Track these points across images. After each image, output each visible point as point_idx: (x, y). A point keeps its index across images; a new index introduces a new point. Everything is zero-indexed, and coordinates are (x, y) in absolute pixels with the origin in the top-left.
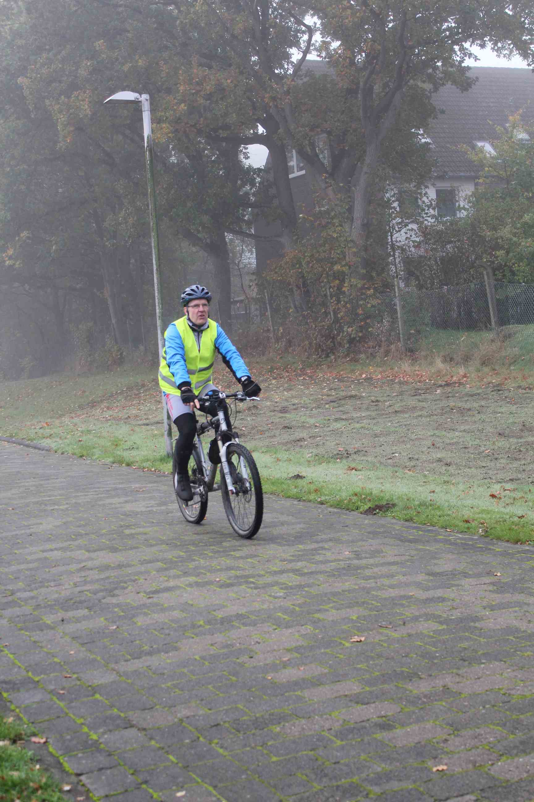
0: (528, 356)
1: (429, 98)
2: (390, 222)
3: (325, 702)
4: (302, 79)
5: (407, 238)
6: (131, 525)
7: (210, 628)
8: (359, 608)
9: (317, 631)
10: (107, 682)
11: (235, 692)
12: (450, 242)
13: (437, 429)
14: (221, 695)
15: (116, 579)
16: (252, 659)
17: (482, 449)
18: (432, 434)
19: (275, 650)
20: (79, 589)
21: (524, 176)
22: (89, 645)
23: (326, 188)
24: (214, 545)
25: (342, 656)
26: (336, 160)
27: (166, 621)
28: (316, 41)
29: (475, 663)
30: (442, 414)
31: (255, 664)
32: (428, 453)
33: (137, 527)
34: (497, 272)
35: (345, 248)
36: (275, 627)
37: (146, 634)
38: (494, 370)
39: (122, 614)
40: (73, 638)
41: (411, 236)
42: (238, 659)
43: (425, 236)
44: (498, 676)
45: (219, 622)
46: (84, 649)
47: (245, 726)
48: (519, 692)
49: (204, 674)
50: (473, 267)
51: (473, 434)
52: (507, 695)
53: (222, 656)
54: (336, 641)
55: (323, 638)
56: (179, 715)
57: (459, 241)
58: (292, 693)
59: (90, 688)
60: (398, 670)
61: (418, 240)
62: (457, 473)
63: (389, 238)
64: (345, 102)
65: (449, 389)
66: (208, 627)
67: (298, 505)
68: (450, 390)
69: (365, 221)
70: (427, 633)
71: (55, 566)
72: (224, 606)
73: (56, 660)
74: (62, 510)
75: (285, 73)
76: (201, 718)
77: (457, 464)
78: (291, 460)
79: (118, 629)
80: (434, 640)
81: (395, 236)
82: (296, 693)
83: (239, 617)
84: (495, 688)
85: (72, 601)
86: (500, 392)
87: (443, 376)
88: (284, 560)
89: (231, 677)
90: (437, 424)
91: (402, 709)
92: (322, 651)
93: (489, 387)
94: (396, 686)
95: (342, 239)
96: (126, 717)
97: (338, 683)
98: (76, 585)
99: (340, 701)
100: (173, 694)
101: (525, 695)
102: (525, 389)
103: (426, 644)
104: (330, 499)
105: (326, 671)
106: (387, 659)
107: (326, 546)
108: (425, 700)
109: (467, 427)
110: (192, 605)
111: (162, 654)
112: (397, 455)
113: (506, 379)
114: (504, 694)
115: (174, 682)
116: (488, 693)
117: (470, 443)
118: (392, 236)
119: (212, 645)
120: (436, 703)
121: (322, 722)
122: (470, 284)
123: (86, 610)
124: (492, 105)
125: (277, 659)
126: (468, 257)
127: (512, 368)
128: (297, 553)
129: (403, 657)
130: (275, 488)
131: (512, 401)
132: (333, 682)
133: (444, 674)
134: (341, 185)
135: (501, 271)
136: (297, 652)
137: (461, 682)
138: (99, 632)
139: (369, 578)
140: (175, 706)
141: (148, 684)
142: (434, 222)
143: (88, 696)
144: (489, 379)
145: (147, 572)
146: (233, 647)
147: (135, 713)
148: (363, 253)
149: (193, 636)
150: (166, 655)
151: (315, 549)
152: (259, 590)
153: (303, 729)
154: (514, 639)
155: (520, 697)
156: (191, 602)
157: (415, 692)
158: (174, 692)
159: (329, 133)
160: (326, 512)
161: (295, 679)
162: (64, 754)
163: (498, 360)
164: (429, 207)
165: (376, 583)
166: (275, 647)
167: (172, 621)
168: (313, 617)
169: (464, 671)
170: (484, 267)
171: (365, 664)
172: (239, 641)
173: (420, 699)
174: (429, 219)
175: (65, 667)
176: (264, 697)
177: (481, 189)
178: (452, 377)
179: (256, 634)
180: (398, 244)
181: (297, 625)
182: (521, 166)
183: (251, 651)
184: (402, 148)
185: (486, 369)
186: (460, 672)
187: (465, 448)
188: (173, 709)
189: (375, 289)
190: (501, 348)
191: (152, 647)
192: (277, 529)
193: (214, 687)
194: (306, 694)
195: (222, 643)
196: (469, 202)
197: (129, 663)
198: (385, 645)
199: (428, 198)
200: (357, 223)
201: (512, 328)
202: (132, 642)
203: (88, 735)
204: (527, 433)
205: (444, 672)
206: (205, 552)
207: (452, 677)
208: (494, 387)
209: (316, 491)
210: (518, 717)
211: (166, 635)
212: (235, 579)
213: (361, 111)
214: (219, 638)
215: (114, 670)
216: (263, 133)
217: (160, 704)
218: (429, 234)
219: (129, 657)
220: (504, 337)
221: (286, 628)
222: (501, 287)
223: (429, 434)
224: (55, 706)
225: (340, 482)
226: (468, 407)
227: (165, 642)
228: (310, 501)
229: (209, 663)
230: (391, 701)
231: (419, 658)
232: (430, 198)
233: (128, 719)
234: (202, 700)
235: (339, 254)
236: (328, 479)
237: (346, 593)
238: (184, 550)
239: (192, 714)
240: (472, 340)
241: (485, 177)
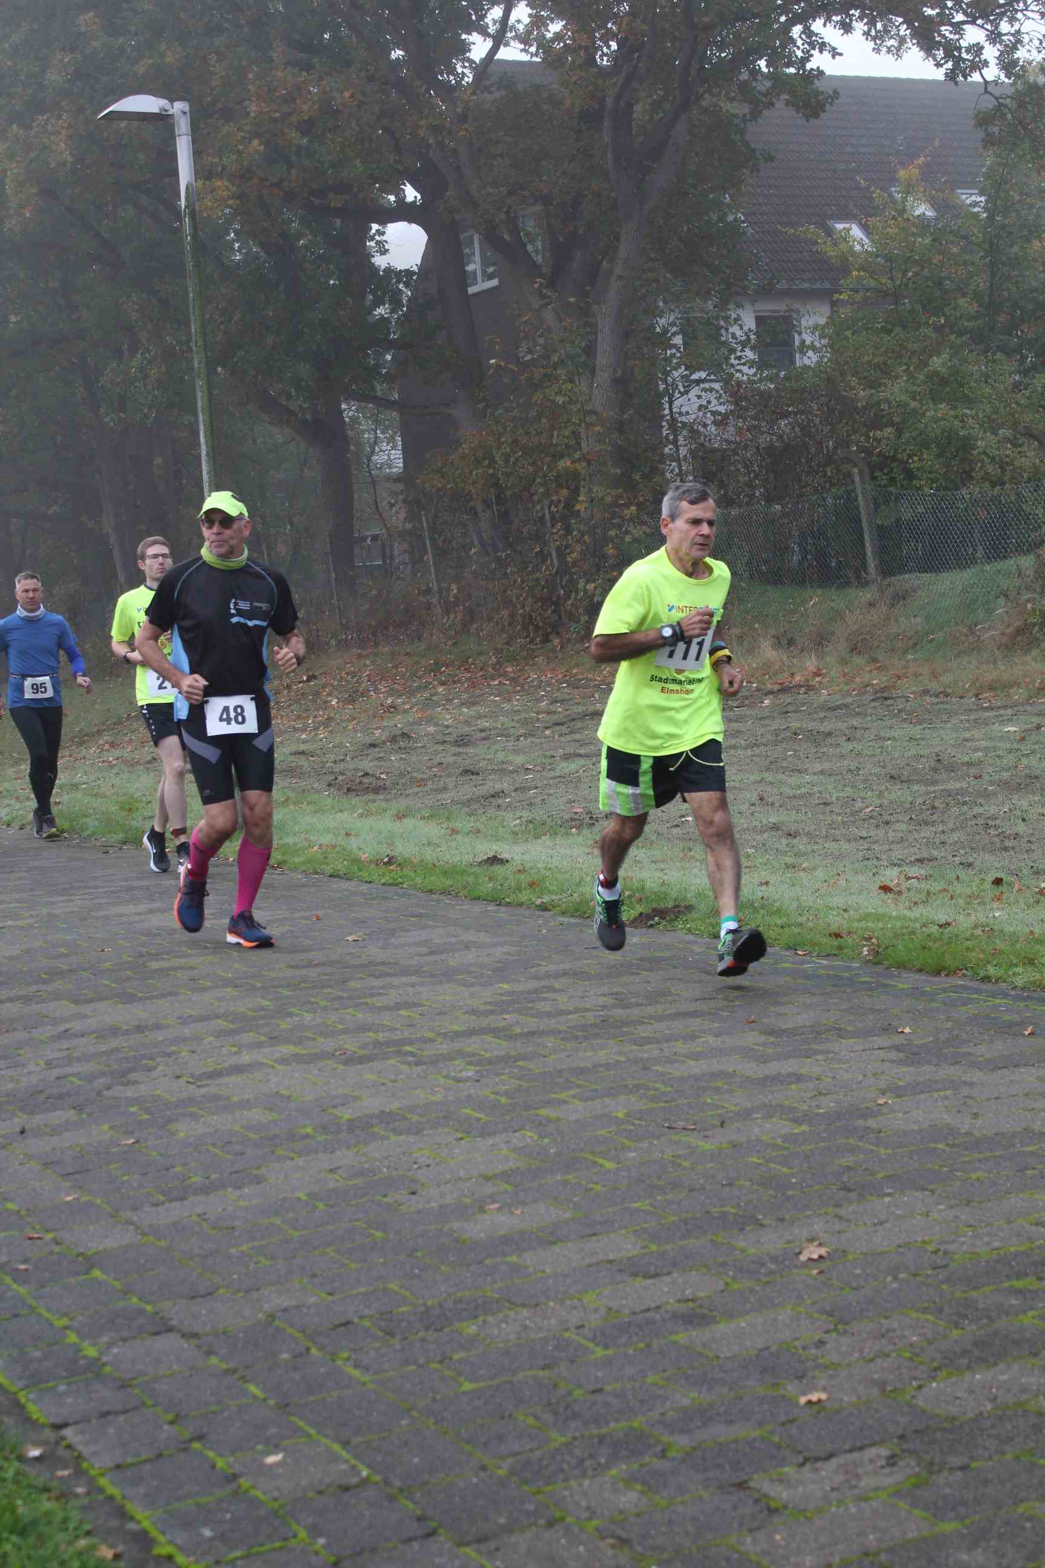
0: (940, 634)
1: (742, 132)
2: (667, 374)
3: (567, 1276)
4: (491, 93)
5: (700, 407)
6: (162, 954)
7: (326, 1140)
8: (631, 1096)
9: (546, 1140)
10: (116, 1245)
11: (381, 1260)
12: (784, 415)
13: (768, 769)
14: (353, 1266)
15: (133, 1053)
16: (413, 1197)
17: (859, 805)
18: (759, 779)
19: (460, 1178)
20: (56, 1072)
21: (927, 287)
22: (78, 1176)
23: (542, 306)
24: (331, 987)
25: (598, 1188)
26: (561, 253)
27: (237, 1128)
28: (519, 21)
29: (871, 1195)
30: (776, 743)
31: (420, 1206)
32: (752, 814)
33: (175, 957)
34: (878, 474)
35: (580, 425)
36: (460, 1135)
37: (195, 1154)
38: (875, 660)
39: (145, 1117)
40: (45, 1164)
41: (709, 402)
42: (385, 1196)
43: (736, 403)
44: (919, 1217)
45: (344, 1127)
46: (68, 1184)
47: (404, 1324)
48: (965, 1247)
49: (317, 1226)
50: (829, 461)
51: (839, 777)
52: (941, 1253)
53: (352, 1192)
54: (586, 1159)
55: (558, 1154)
56: (266, 1306)
57: (802, 412)
58: (499, 1259)
59: (80, 1259)
60: (715, 1211)
61: (722, 409)
62: (809, 849)
63: (667, 406)
64: (577, 140)
65: (787, 698)
66: (321, 1138)
67: (496, 912)
68: (789, 700)
69: (619, 373)
70: (769, 1141)
71: (7, 1031)
72: (356, 1098)
73: (10, 1206)
74: (22, 928)
75: (458, 83)
76: (313, 1311)
77: (808, 834)
78: (478, 831)
79: (137, 1146)
80: (785, 1153)
81: (677, 403)
82: (508, 1259)
83: (387, 1118)
84: (916, 1241)
85: (43, 1096)
86: (889, 702)
87: (776, 673)
88: (473, 1012)
89: (372, 1231)
90: (768, 760)
91: (727, 1284)
92: (559, 1177)
93: (866, 692)
94: (712, 1240)
95: (574, 408)
96: (157, 1313)
97: (594, 1238)
98: (49, 1064)
99: (599, 1272)
100: (252, 1265)
101: (978, 1254)
102: (937, 696)
103: (770, 1161)
104: (560, 899)
105: (568, 1215)
106: (690, 1191)
107: (557, 985)
108: (773, 1266)
109: (827, 766)
110: (289, 1097)
111: (230, 1190)
112: (690, 819)
113: (899, 678)
114: (936, 1252)
115: (256, 1244)
116: (902, 1250)
117: (835, 795)
118: (671, 403)
119: (331, 1171)
120: (795, 1271)
121: (564, 1313)
122: (825, 495)
123: (72, 1112)
124: (863, 150)
125: (465, 1196)
126: (821, 443)
127: (910, 657)
128: (498, 998)
129: (723, 1185)
130: (449, 882)
131: (913, 718)
132: (583, 1237)
133: (808, 1217)
134: (572, 300)
135: (885, 471)
136: (506, 1182)
137: (844, 1232)
138: (98, 1153)
139: (647, 1041)
140: (258, 1290)
141: (202, 1248)
142: (755, 375)
143: (77, 1274)
144: (867, 677)
145: (199, 1039)
146: (374, 1175)
147: (174, 1305)
148: (615, 436)
149: (292, 1155)
150: (238, 1192)
151: (536, 991)
152: (424, 1067)
153: (525, 1327)
154: (948, 1149)
155: (968, 1256)
156: (286, 1093)
157: (752, 1251)
158: (256, 1263)
159: (546, 200)
160: (552, 924)
161: (502, 1233)
162: (27, 1387)
163: (882, 642)
164: (744, 345)
165: (661, 1050)
166: (462, 1173)
167: (249, 1128)
168: (537, 1115)
169: (850, 1209)
170: (853, 462)
171: (647, 1202)
172: (386, 1163)
173: (763, 1265)
174: (745, 369)
175: (30, 1220)
176: (443, 1268)
177: (844, 312)
178: (793, 674)
179: (420, 1149)
180: (683, 419)
181: (505, 1130)
182: (922, 267)
183: (414, 1181)
184: (689, 229)
185: (859, 660)
186: (842, 1212)
187: (825, 804)
188: (255, 1295)
189: (639, 505)
190: (887, 619)
191: (208, 1178)
192: (457, 955)
193: (338, 1251)
194: (529, 1259)
195: (353, 1167)
196: (822, 337)
197: (160, 1209)
198: (686, 1164)
199: (741, 328)
200: (603, 377)
201: (909, 579)
202: (167, 1169)
203: (77, 1349)
204: (945, 775)
205: (809, 1213)
206: (313, 1000)
207: (827, 1222)
208: (876, 692)
209: (532, 885)
210: (965, 1295)
211: (236, 1154)
212: (375, 1047)
213: (609, 156)
214: (346, 1157)
215: (132, 1223)
216: (415, 202)
217: (228, 1287)
218: (746, 399)
219: (162, 1198)
220: (894, 598)
221: (482, 1135)
222: (887, 502)
223: (753, 778)
224: (9, 1294)
225: (581, 869)
226: (827, 730)
227: (235, 1169)
228: (521, 905)
229: (326, 1205)
230: (704, 1270)
231: (755, 1187)
232: (745, 328)
233: (161, 1315)
234: (314, 1276)
235: (567, 438)
236: (554, 863)
237: (601, 1069)
238: (271, 997)
239: (294, 1303)
240: (832, 604)
241: (851, 290)
